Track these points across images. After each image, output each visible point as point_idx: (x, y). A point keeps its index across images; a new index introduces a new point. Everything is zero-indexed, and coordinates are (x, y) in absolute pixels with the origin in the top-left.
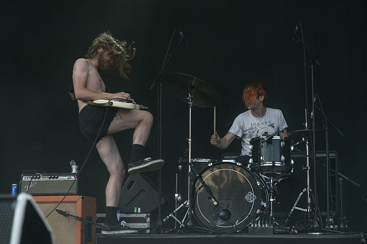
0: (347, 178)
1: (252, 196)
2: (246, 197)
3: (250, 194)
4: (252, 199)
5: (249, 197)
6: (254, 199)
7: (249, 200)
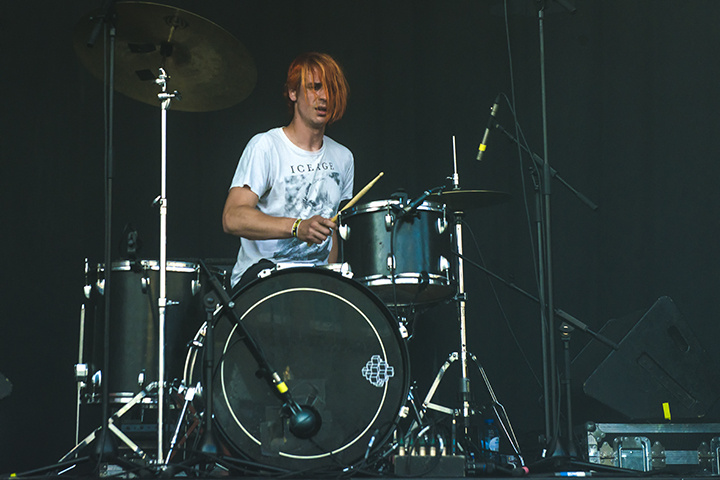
0: (583, 326)
1: (383, 367)
2: (366, 371)
3: (375, 362)
4: (382, 377)
5: (375, 371)
6: (387, 378)
7: (374, 380)
